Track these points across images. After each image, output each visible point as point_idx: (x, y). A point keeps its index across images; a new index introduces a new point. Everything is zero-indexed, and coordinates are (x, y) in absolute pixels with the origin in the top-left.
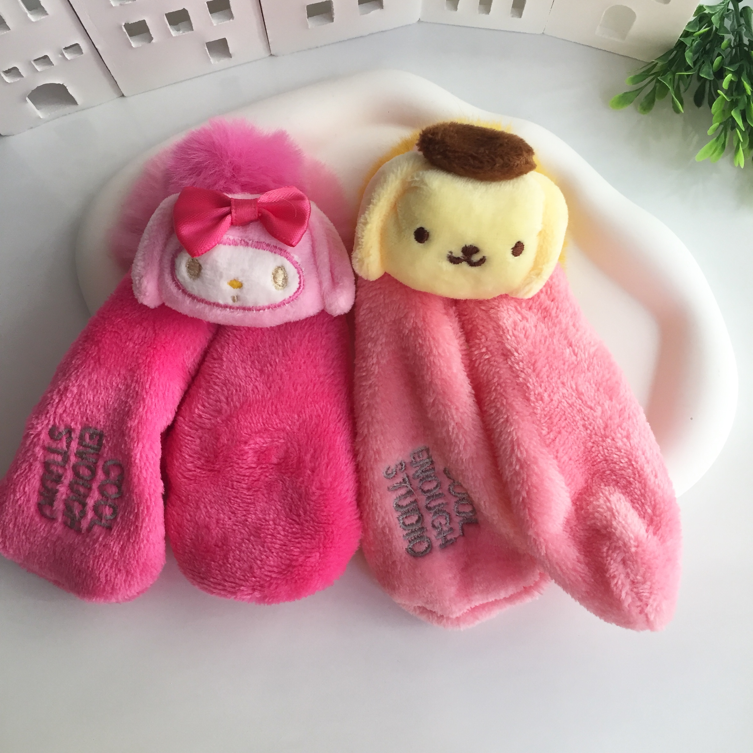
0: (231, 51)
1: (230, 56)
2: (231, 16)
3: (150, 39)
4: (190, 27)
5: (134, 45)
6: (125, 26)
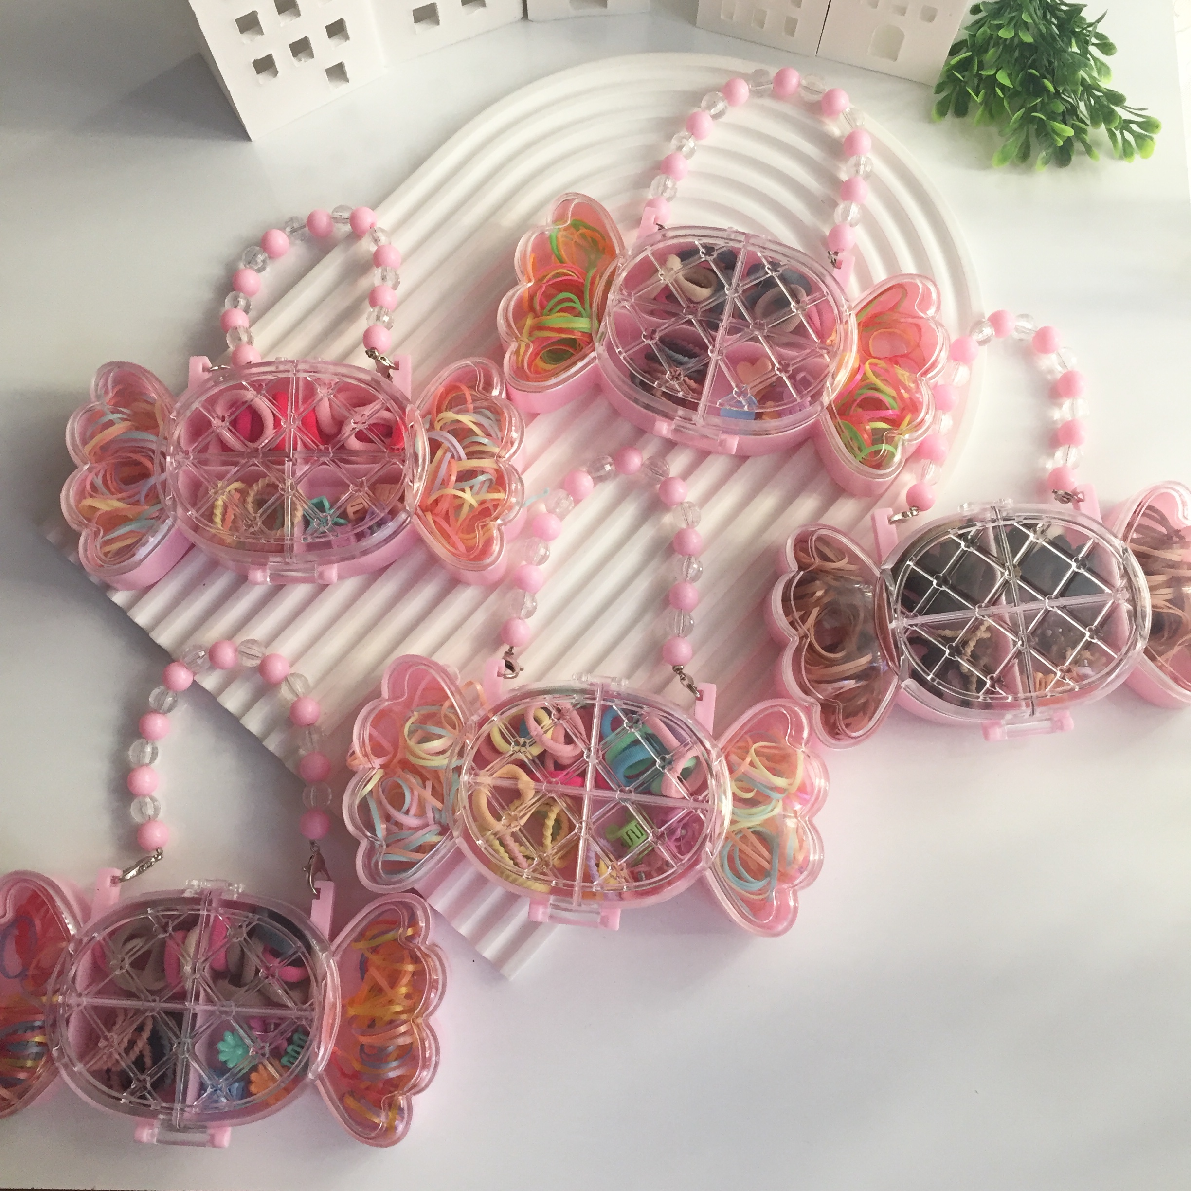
0: (349, 75)
1: (348, 81)
2: (347, 38)
3: (276, 73)
4: (311, 56)
5: (261, 82)
6: (253, 63)
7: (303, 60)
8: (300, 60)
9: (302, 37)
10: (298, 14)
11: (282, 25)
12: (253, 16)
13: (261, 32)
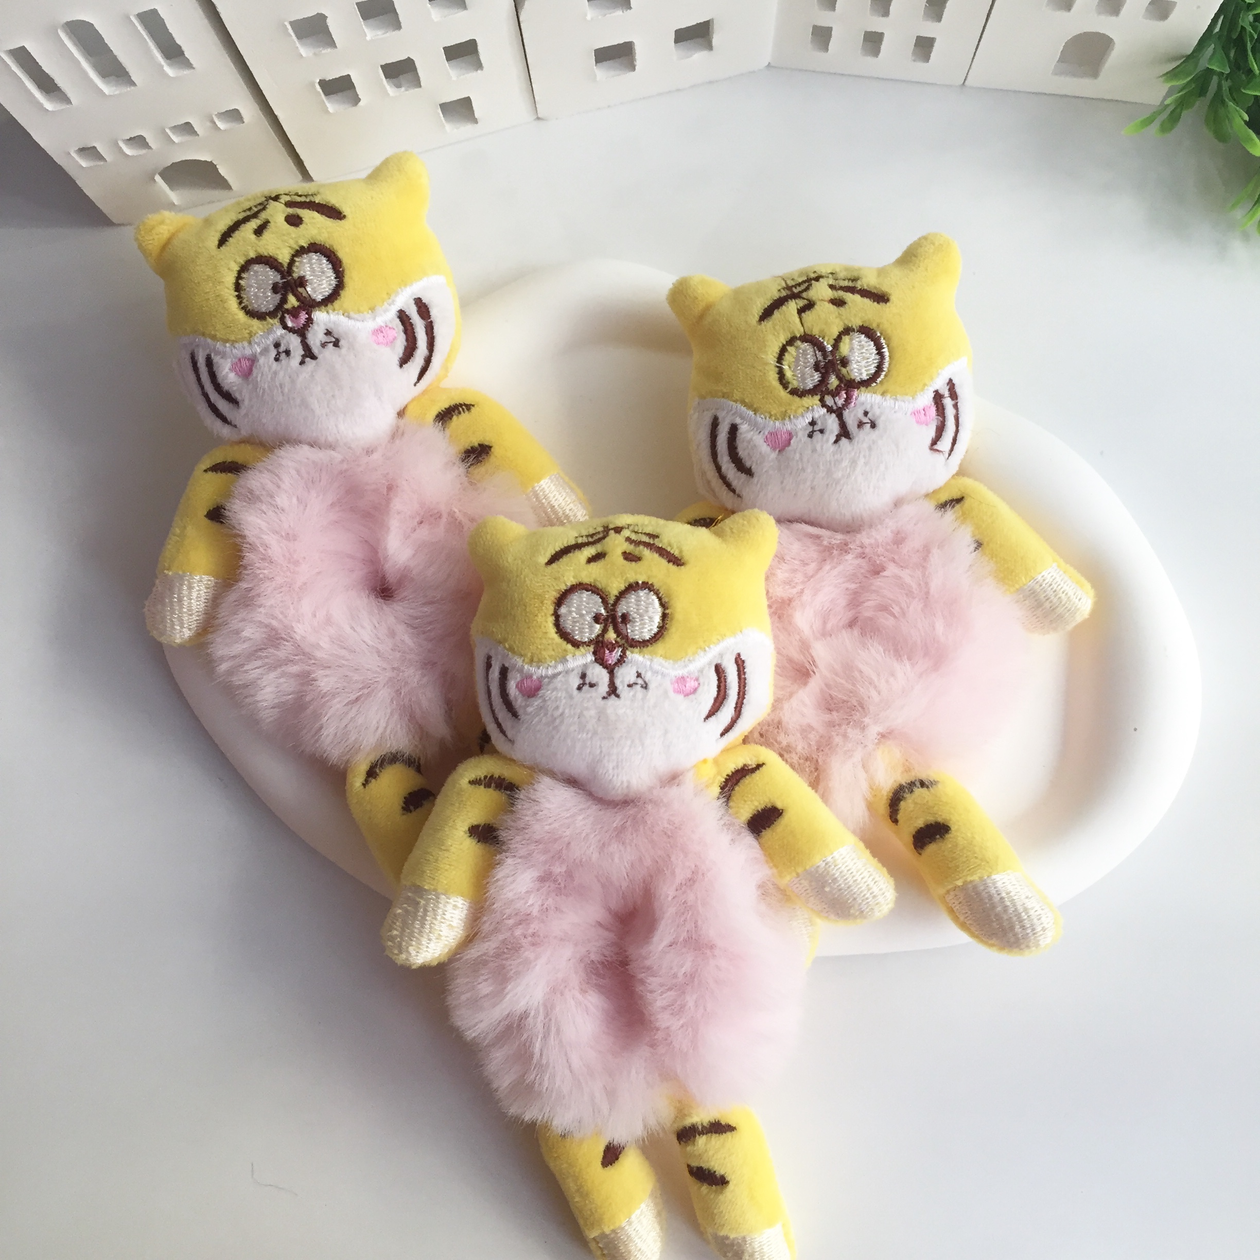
0: (477, 115)
1: (475, 121)
2: (479, 65)
3: (356, 100)
4: (417, 83)
5: (331, 110)
6: (319, 83)
7: (403, 89)
8: (398, 86)
9: (403, 57)
10: (397, 25)
11: (368, 38)
12: (321, 19)
13: (332, 43)
